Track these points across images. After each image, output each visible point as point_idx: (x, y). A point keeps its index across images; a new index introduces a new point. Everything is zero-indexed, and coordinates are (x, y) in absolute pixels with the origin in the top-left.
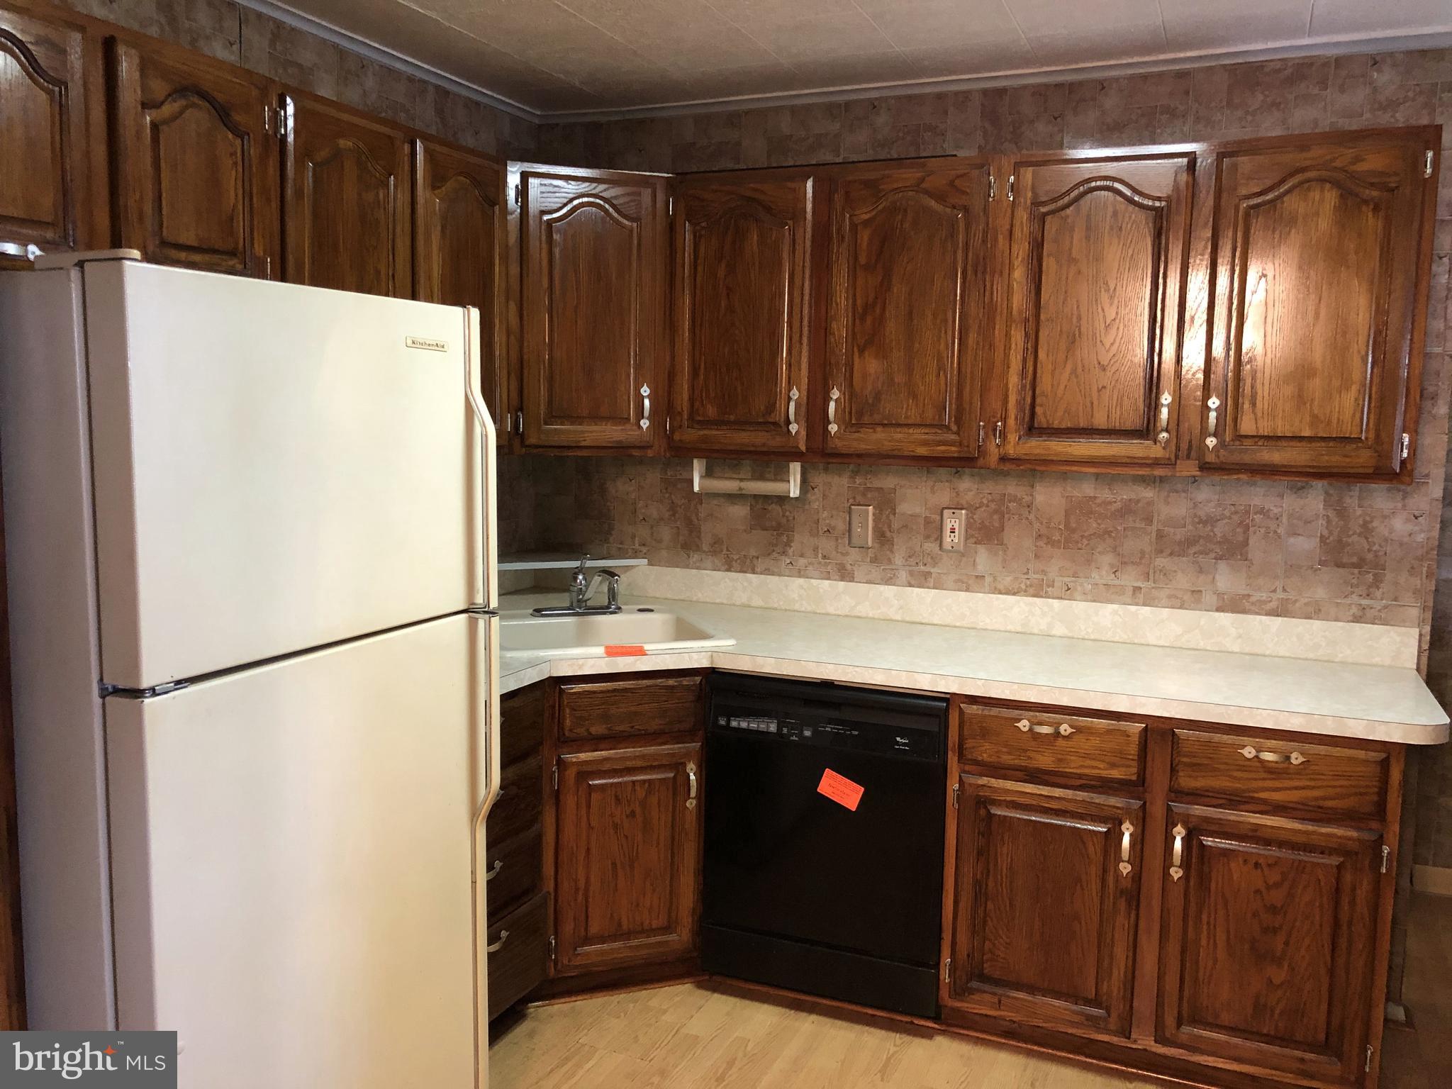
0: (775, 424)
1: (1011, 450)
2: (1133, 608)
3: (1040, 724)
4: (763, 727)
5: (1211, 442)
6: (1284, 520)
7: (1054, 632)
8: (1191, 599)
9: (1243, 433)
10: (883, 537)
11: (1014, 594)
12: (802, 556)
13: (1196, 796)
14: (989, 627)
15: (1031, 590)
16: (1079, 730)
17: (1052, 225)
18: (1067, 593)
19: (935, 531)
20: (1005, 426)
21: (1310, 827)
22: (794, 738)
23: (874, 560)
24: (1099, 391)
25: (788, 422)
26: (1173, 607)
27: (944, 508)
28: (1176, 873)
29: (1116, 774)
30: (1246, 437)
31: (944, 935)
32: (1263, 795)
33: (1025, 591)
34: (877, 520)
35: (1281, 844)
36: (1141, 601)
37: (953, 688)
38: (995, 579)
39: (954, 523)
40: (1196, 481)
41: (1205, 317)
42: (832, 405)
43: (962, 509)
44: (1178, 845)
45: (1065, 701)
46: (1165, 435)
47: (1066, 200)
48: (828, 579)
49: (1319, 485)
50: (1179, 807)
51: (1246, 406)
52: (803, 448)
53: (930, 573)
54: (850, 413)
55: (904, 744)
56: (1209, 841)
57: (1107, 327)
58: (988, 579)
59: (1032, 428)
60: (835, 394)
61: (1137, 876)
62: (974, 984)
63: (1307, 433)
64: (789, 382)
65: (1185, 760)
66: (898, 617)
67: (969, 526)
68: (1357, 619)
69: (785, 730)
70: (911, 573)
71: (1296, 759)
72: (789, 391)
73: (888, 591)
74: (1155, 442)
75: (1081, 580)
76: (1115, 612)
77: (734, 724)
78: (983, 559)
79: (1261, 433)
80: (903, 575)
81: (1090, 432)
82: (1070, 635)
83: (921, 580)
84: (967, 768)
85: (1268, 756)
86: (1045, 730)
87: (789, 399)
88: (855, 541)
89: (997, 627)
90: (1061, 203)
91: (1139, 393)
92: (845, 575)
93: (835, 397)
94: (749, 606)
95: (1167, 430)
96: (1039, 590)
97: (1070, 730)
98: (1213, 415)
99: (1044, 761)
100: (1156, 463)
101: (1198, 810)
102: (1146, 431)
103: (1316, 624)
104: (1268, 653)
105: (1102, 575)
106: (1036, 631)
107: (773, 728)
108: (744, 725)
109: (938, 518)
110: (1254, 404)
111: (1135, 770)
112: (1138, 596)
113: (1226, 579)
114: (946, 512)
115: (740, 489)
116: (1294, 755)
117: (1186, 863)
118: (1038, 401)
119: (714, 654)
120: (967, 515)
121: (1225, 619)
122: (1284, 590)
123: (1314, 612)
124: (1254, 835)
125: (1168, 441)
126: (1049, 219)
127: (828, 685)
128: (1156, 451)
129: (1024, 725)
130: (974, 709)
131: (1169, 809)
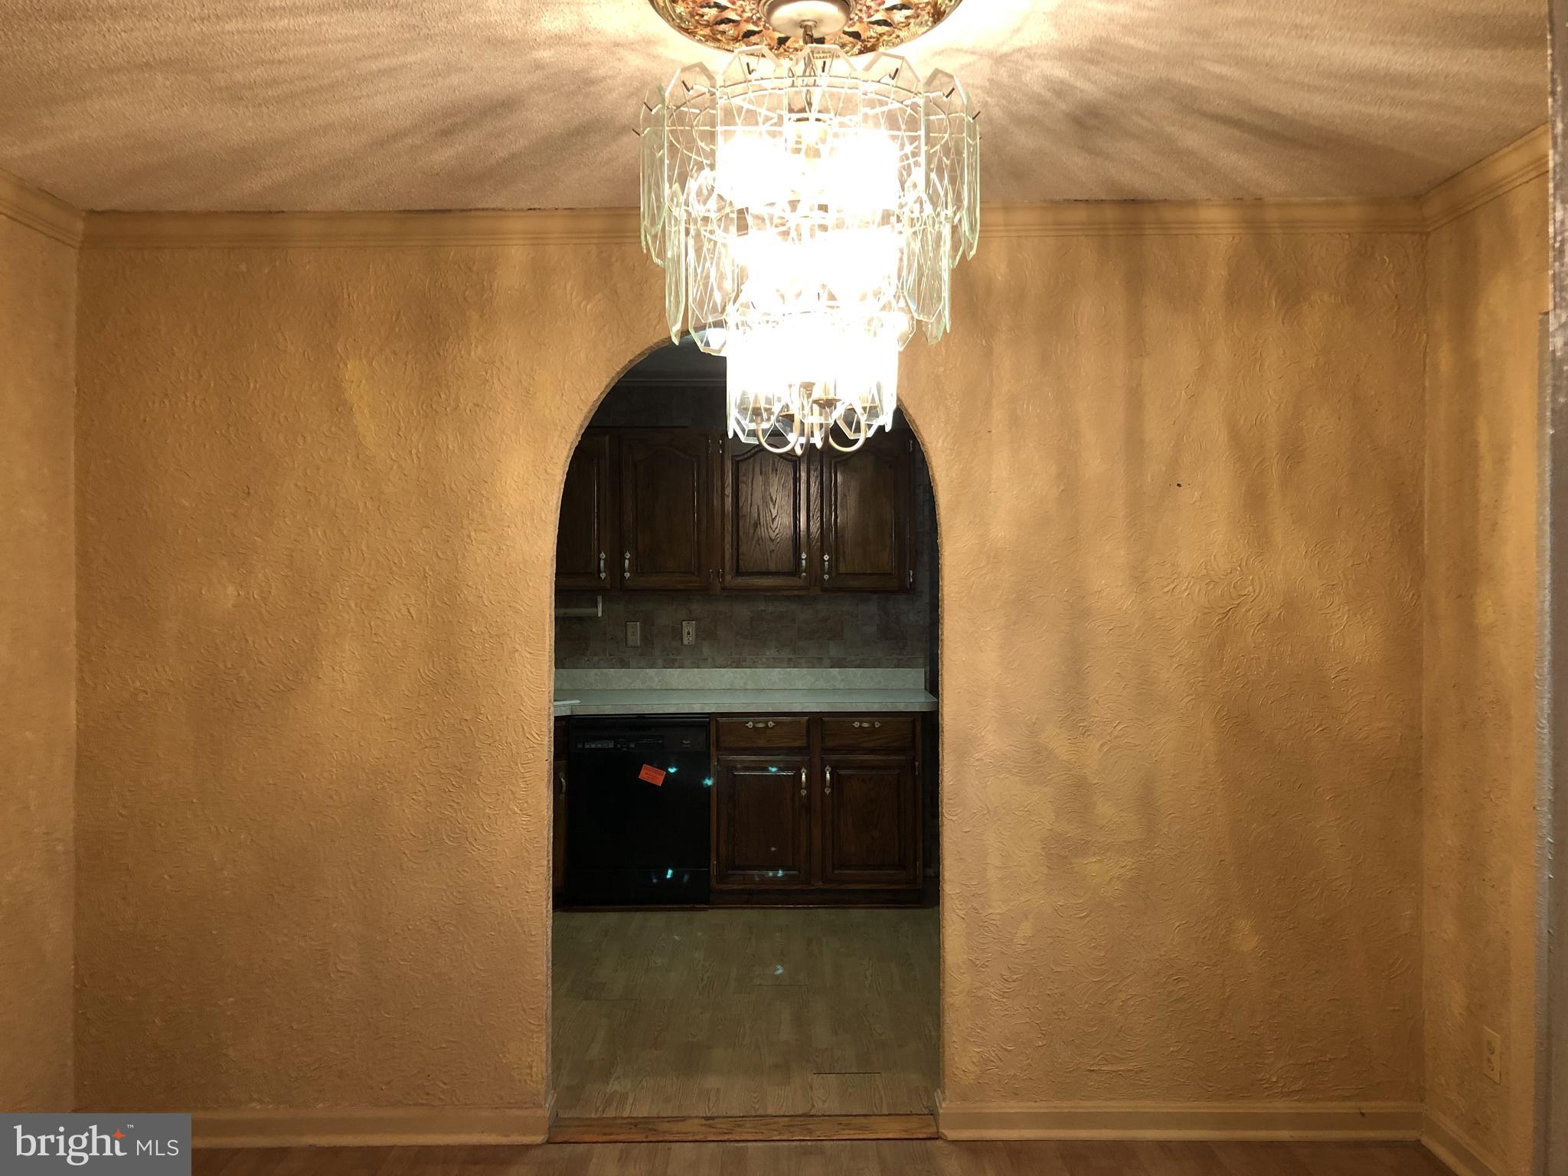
0: (591, 573)
1: (727, 584)
2: (788, 670)
3: (757, 723)
4: (605, 746)
5: (826, 577)
6: (860, 617)
7: (748, 688)
8: (816, 662)
9: (841, 572)
10: (647, 639)
11: (725, 668)
12: (596, 655)
13: (833, 750)
14: (712, 688)
15: (734, 665)
16: (777, 723)
17: (743, 467)
18: (753, 665)
19: (678, 634)
20: (723, 571)
21: (884, 758)
22: (624, 749)
23: (642, 655)
24: (771, 552)
25: (599, 572)
26: (808, 668)
27: (683, 621)
28: (828, 791)
29: (797, 744)
30: (842, 574)
31: (712, 849)
32: (864, 745)
33: (731, 665)
34: (643, 629)
35: (873, 768)
36: (792, 665)
37: (713, 710)
38: (713, 659)
39: (689, 629)
40: (815, 599)
41: (819, 514)
42: (627, 562)
43: (693, 620)
44: (828, 776)
45: (770, 710)
46: (804, 574)
47: (749, 454)
48: (613, 668)
49: (875, 596)
50: (825, 757)
51: (841, 559)
52: (609, 587)
53: (676, 659)
54: (637, 566)
55: (687, 744)
56: (841, 772)
57: (773, 520)
58: (710, 660)
59: (738, 573)
60: (628, 555)
61: (809, 795)
62: (729, 872)
63: (869, 572)
64: (599, 548)
65: (828, 732)
66: (659, 688)
67: (697, 629)
68: (897, 666)
69: (619, 746)
70: (665, 661)
71: (877, 725)
72: (599, 554)
73: (652, 672)
74: (800, 577)
75: (760, 656)
76: (779, 673)
77: (587, 746)
78: (706, 650)
79: (848, 572)
80: (660, 662)
81: (767, 573)
82: (756, 688)
83: (670, 664)
84: (720, 753)
85: (865, 725)
86: (761, 725)
87: (600, 559)
88: (630, 643)
89: (716, 687)
90: (746, 456)
91: (790, 554)
92: (624, 664)
93: (628, 557)
94: (563, 690)
95: (805, 572)
96: (738, 664)
97: (773, 724)
98: (827, 563)
99: (762, 742)
100: (800, 588)
101: (836, 757)
102: (795, 571)
103: (879, 670)
104: (856, 688)
105: (771, 653)
106: (738, 687)
107: (611, 745)
108: (593, 746)
109: (680, 626)
110: (844, 558)
111: (805, 741)
112: (792, 663)
113: (834, 651)
114: (684, 623)
115: (566, 613)
116: (876, 723)
117: (832, 786)
118: (740, 557)
119: (573, 707)
120: (696, 624)
121: (835, 671)
122: (862, 654)
123: (877, 665)
124: (861, 766)
125: (806, 578)
126: (741, 464)
127: (641, 717)
128: (800, 583)
129: (750, 725)
130: (721, 720)
131: (822, 759)
